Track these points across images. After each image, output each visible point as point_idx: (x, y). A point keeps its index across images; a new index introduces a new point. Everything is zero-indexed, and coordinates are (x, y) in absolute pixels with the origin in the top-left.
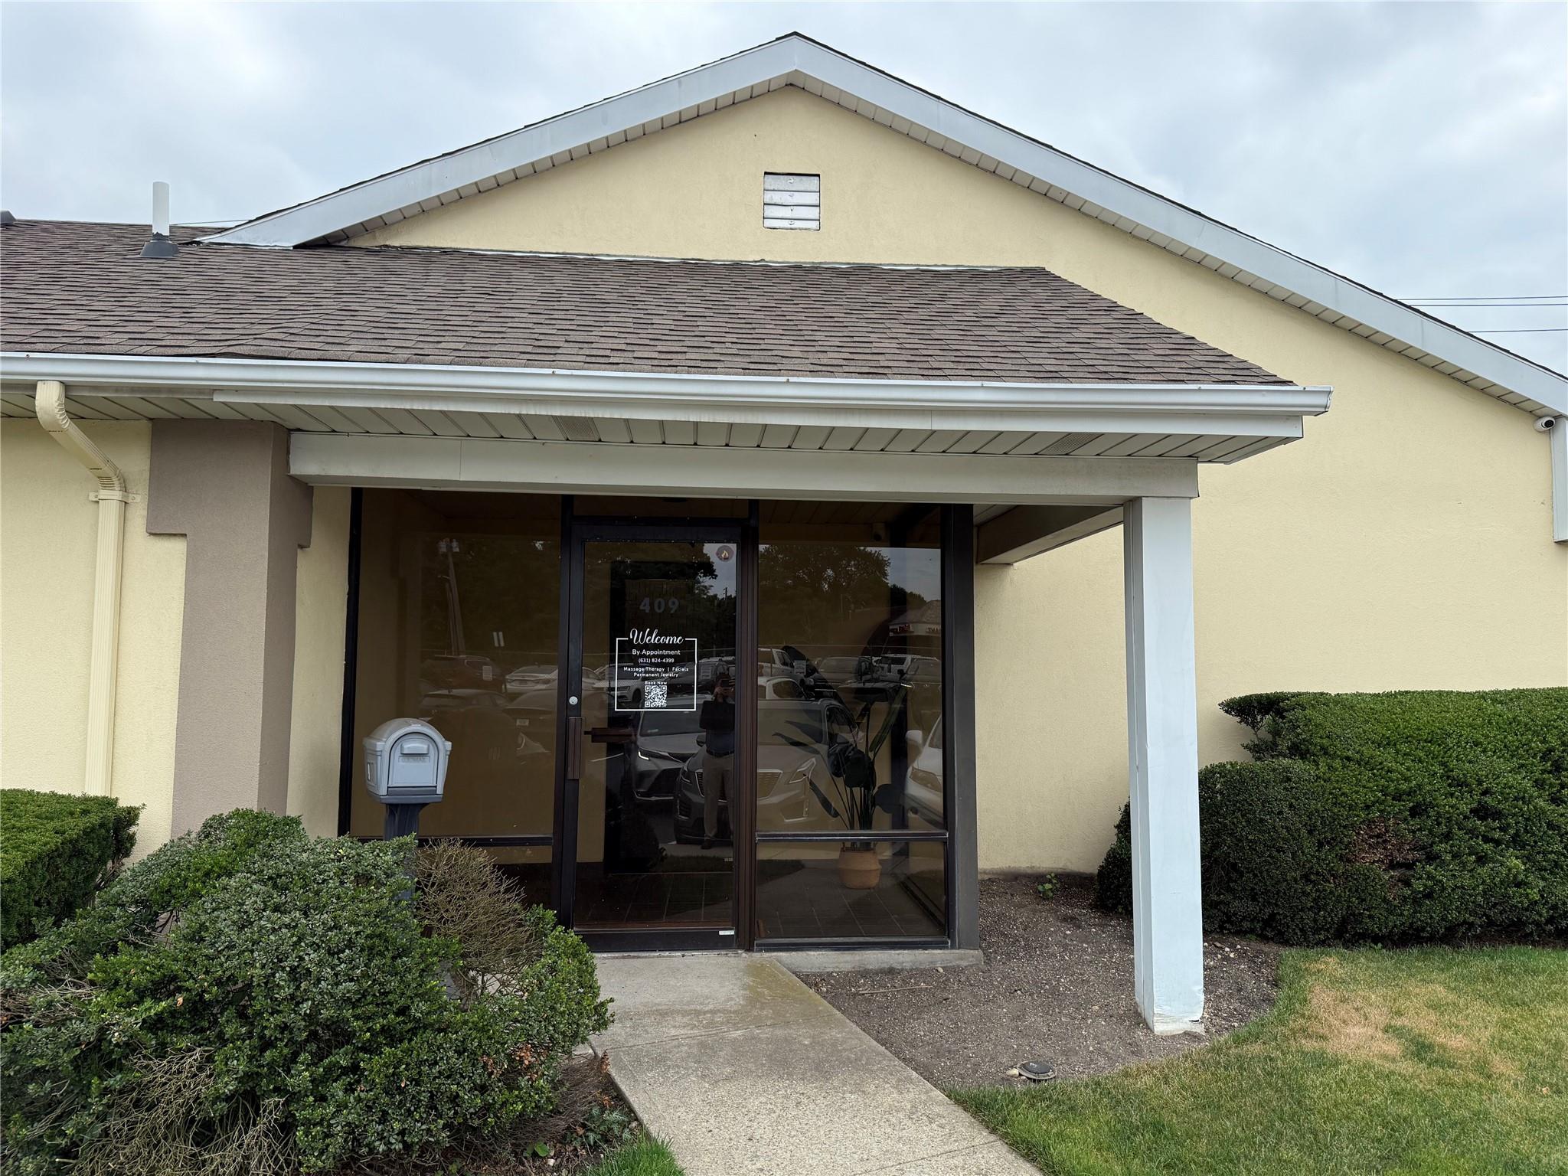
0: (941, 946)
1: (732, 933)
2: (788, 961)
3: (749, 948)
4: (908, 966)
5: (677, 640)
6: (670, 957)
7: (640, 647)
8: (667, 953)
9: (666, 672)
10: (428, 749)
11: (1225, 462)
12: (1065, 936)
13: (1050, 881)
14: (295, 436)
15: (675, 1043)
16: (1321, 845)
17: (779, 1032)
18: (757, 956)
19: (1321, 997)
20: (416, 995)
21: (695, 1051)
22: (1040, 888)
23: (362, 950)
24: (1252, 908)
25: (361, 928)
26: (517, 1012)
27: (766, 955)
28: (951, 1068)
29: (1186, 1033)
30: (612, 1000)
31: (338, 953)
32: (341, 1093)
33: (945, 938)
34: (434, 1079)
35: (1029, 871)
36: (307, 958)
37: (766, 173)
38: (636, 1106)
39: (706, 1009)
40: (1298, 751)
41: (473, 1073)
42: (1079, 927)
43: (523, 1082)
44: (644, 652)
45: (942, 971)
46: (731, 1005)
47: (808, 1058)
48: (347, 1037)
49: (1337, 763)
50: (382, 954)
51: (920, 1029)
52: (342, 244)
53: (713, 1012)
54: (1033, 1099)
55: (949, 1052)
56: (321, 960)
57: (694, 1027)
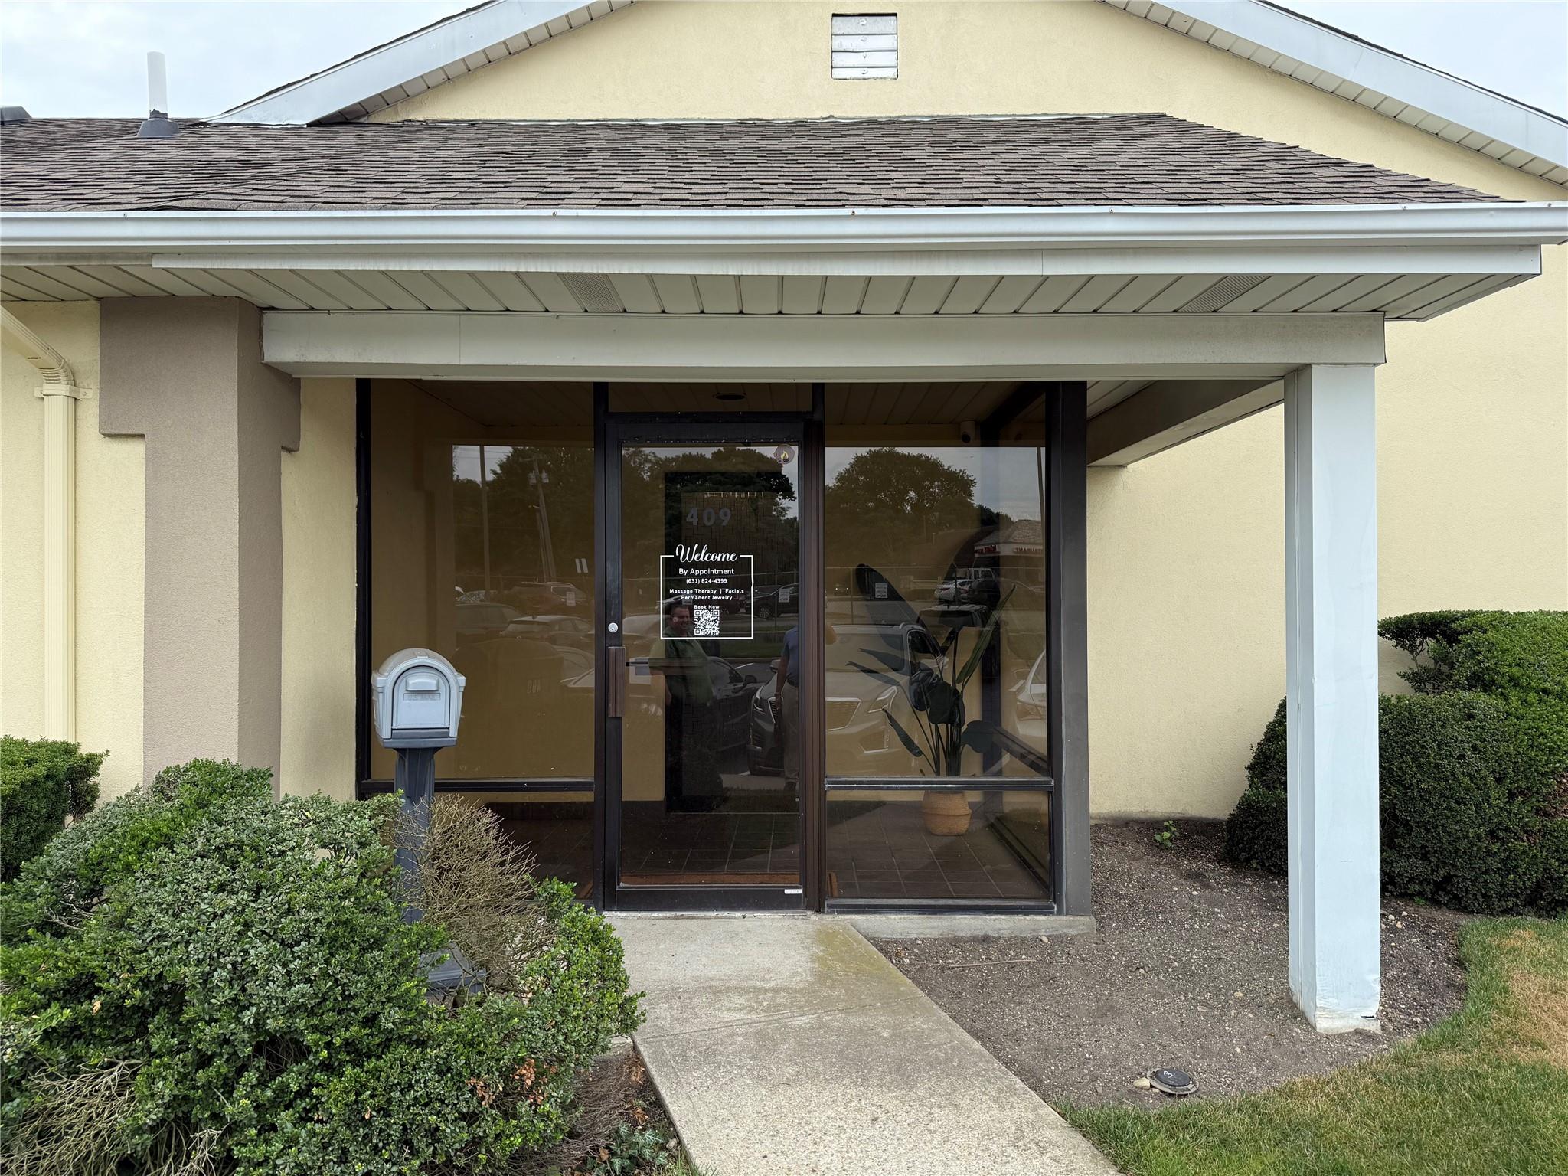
0: (1046, 911)
1: (799, 891)
2: (865, 925)
3: (819, 909)
4: (1006, 934)
5: (730, 557)
6: (729, 918)
7: (687, 566)
8: (725, 914)
9: (718, 594)
10: (438, 682)
11: (1418, 319)
12: (1192, 898)
13: (1167, 829)
14: (269, 316)
15: (729, 1031)
16: (1512, 795)
17: (853, 1020)
18: (828, 918)
19: (1525, 986)
20: (389, 1000)
21: (752, 1042)
22: (1158, 837)
23: (322, 941)
24: (1422, 869)
25: (321, 913)
26: (516, 1020)
27: (839, 918)
28: (1063, 1073)
29: (1357, 1032)
30: (643, 994)
31: (292, 946)
32: (289, 1125)
33: (1050, 902)
34: (408, 1108)
35: (1143, 816)
36: (252, 952)
37: (834, 15)
38: (676, 1118)
39: (767, 986)
40: (1480, 681)
41: (458, 1099)
42: (1208, 886)
43: (523, 1107)
44: (692, 571)
45: (1045, 940)
46: (797, 982)
47: (887, 1056)
48: (302, 1053)
49: (1533, 697)
50: (345, 947)
51: (1019, 1017)
52: (362, 120)
53: (775, 991)
54: (1175, 1125)
55: (1061, 1050)
56: (271, 955)
57: (752, 1010)
